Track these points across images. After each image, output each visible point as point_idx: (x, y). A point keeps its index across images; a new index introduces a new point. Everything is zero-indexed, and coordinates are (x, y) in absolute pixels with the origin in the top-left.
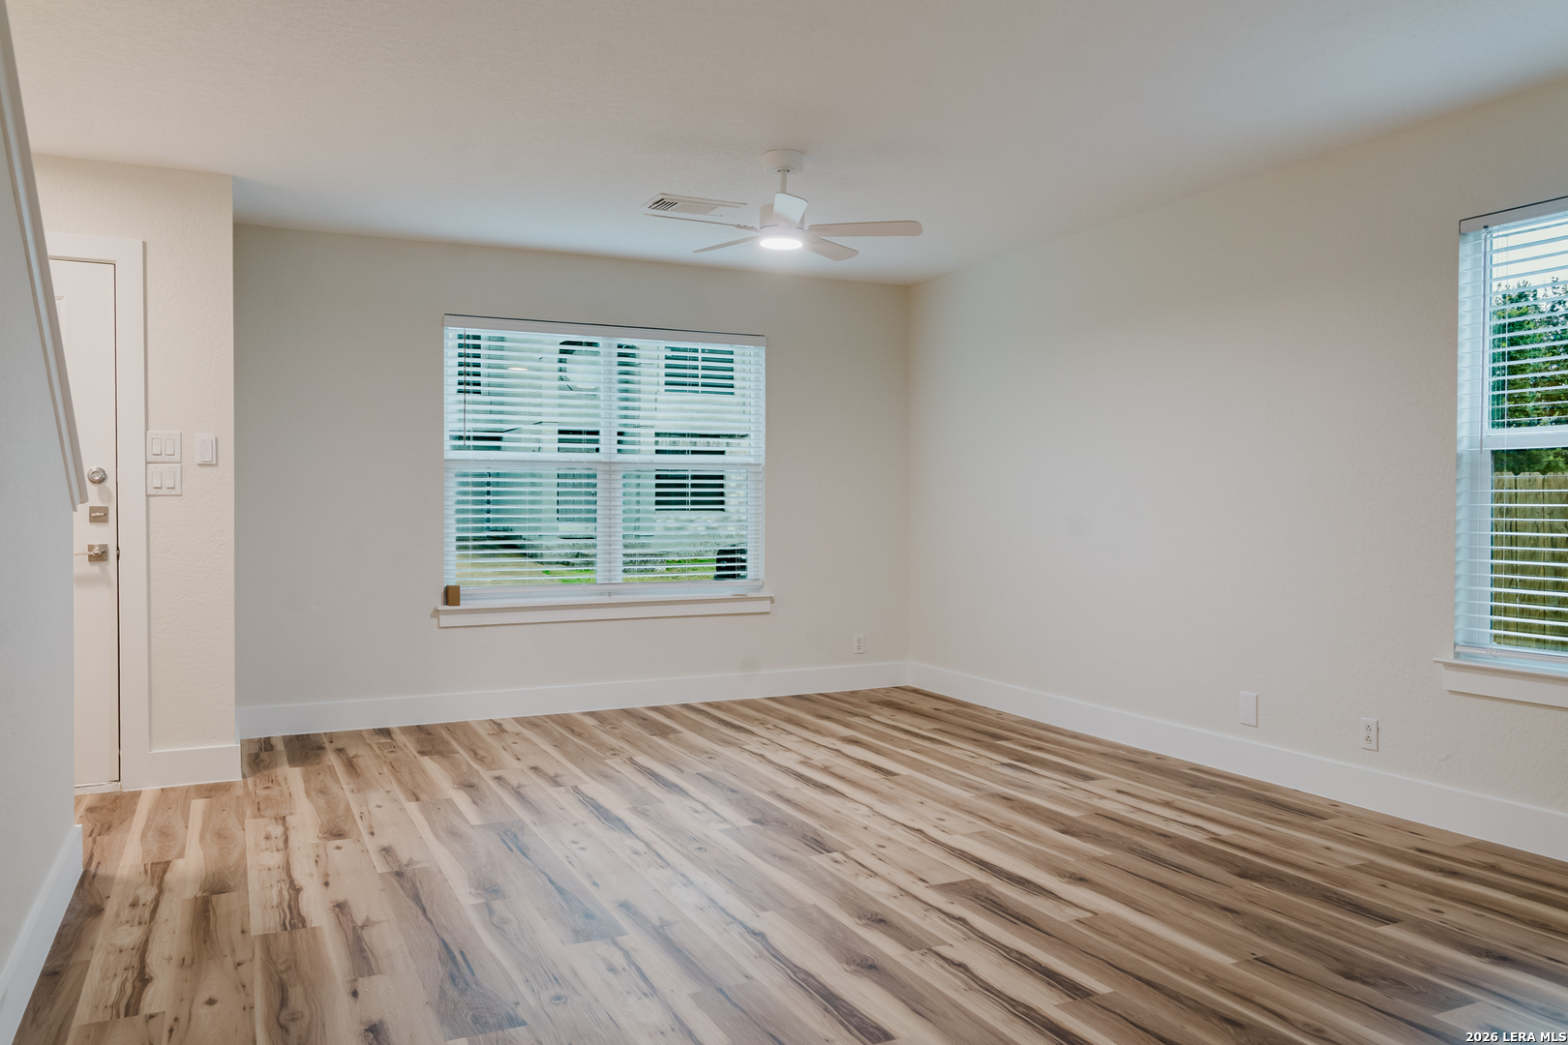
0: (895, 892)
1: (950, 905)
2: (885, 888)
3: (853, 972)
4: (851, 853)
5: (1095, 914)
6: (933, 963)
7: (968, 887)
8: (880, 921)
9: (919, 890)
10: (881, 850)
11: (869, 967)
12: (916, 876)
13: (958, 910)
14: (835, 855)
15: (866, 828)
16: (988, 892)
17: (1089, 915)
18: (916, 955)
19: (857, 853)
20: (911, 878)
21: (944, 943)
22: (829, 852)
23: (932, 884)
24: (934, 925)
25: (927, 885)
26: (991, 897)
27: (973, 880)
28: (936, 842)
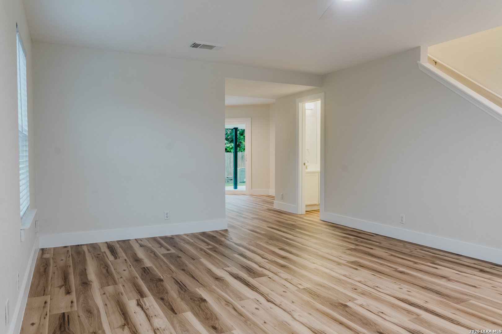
0: (279, 274)
1: (262, 270)
2: (282, 275)
3: (288, 257)
4: (296, 288)
5: (223, 269)
6: (270, 258)
7: (255, 276)
8: (283, 266)
9: (271, 275)
10: (284, 290)
11: (284, 258)
12: (272, 279)
13: (261, 269)
14: (301, 287)
15: (293, 302)
16: (250, 274)
17: (224, 268)
18: (273, 260)
19: (293, 288)
20: (274, 279)
21: (266, 262)
22: (304, 288)
23: (266, 277)
24: (268, 266)
25: (269, 276)
26: (249, 272)
27: (253, 278)
28: (262, 294)
